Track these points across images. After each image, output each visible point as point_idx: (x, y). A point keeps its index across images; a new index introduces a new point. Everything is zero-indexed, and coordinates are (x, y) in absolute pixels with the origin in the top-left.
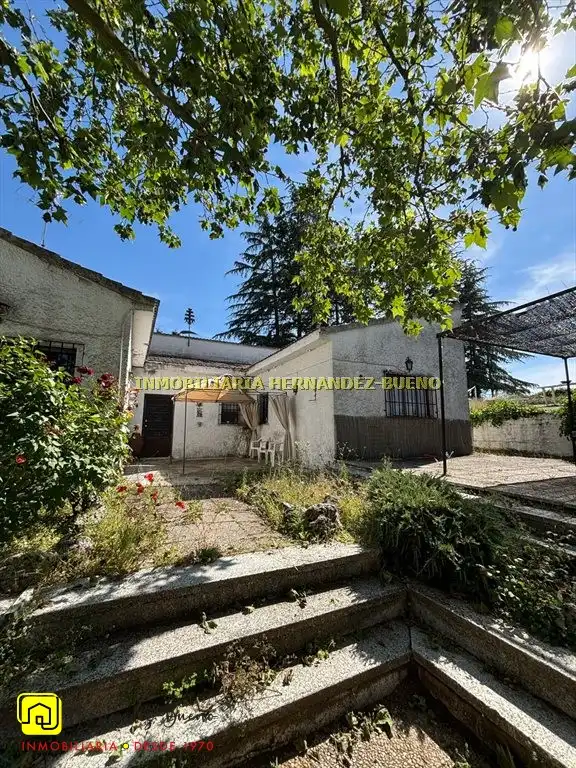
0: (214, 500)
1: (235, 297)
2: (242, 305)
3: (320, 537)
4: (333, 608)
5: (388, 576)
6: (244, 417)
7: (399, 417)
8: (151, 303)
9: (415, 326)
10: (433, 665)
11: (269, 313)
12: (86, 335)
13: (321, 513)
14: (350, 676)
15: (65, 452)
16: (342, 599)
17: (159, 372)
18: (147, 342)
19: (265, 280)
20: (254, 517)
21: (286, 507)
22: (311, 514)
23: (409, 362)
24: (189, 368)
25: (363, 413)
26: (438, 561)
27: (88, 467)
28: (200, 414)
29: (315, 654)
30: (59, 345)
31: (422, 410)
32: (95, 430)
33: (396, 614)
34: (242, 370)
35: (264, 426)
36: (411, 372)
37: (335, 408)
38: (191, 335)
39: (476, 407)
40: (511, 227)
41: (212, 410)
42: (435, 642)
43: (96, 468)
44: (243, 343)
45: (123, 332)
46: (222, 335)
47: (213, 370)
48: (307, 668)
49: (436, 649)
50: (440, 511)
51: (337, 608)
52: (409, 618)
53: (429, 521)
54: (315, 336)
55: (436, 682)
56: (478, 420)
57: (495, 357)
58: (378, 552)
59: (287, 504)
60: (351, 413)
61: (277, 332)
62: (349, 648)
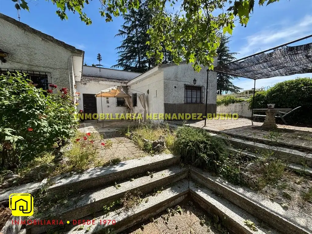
0: (117, 138)
1: (120, 47)
2: (123, 52)
3: (158, 152)
4: (162, 177)
5: (183, 165)
6: (127, 103)
7: (190, 103)
8: (80, 53)
9: (198, 68)
10: (196, 193)
11: (135, 56)
12: (51, 68)
13: (159, 143)
14: (168, 198)
15: (50, 125)
16: (166, 174)
17: (88, 84)
18: (81, 71)
19: (133, 39)
20: (133, 145)
21: (145, 141)
22: (155, 144)
23: (195, 80)
24: (101, 82)
25: (176, 102)
26: (201, 160)
27: (62, 130)
28: (108, 102)
29: (156, 192)
30: (38, 73)
31: (199, 100)
32: (62, 115)
33: (184, 177)
34: (125, 83)
35: (136, 107)
36: (195, 85)
37: (164, 100)
38: (101, 67)
39: (219, 98)
40: (244, 25)
41: (113, 101)
42: (197, 185)
43: (65, 130)
44: (124, 70)
45: (69, 67)
46: (115, 66)
47: (112, 83)
48: (153, 197)
49: (197, 188)
50: (202, 142)
51: (164, 177)
52: (189, 178)
53: (198, 146)
54: (156, 69)
55: (196, 198)
56: (219, 104)
57: (228, 77)
58: (179, 156)
59: (146, 140)
60: (171, 102)
61: (140, 65)
62: (168, 189)
